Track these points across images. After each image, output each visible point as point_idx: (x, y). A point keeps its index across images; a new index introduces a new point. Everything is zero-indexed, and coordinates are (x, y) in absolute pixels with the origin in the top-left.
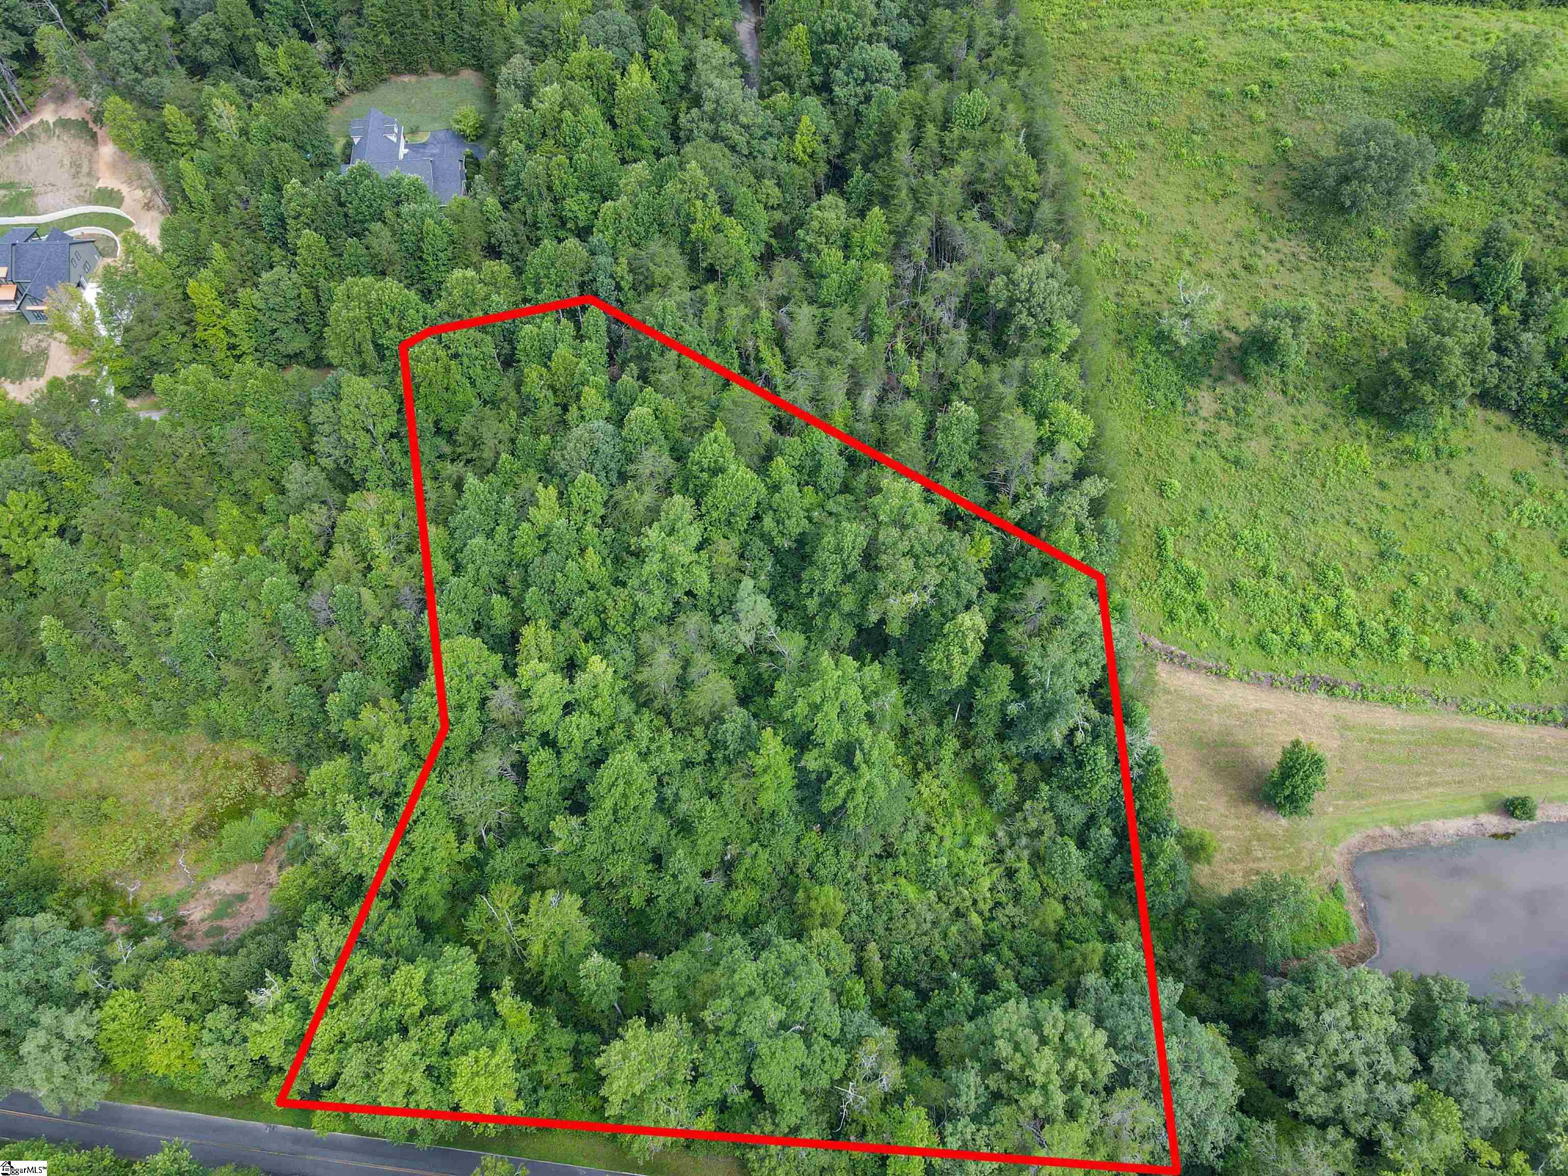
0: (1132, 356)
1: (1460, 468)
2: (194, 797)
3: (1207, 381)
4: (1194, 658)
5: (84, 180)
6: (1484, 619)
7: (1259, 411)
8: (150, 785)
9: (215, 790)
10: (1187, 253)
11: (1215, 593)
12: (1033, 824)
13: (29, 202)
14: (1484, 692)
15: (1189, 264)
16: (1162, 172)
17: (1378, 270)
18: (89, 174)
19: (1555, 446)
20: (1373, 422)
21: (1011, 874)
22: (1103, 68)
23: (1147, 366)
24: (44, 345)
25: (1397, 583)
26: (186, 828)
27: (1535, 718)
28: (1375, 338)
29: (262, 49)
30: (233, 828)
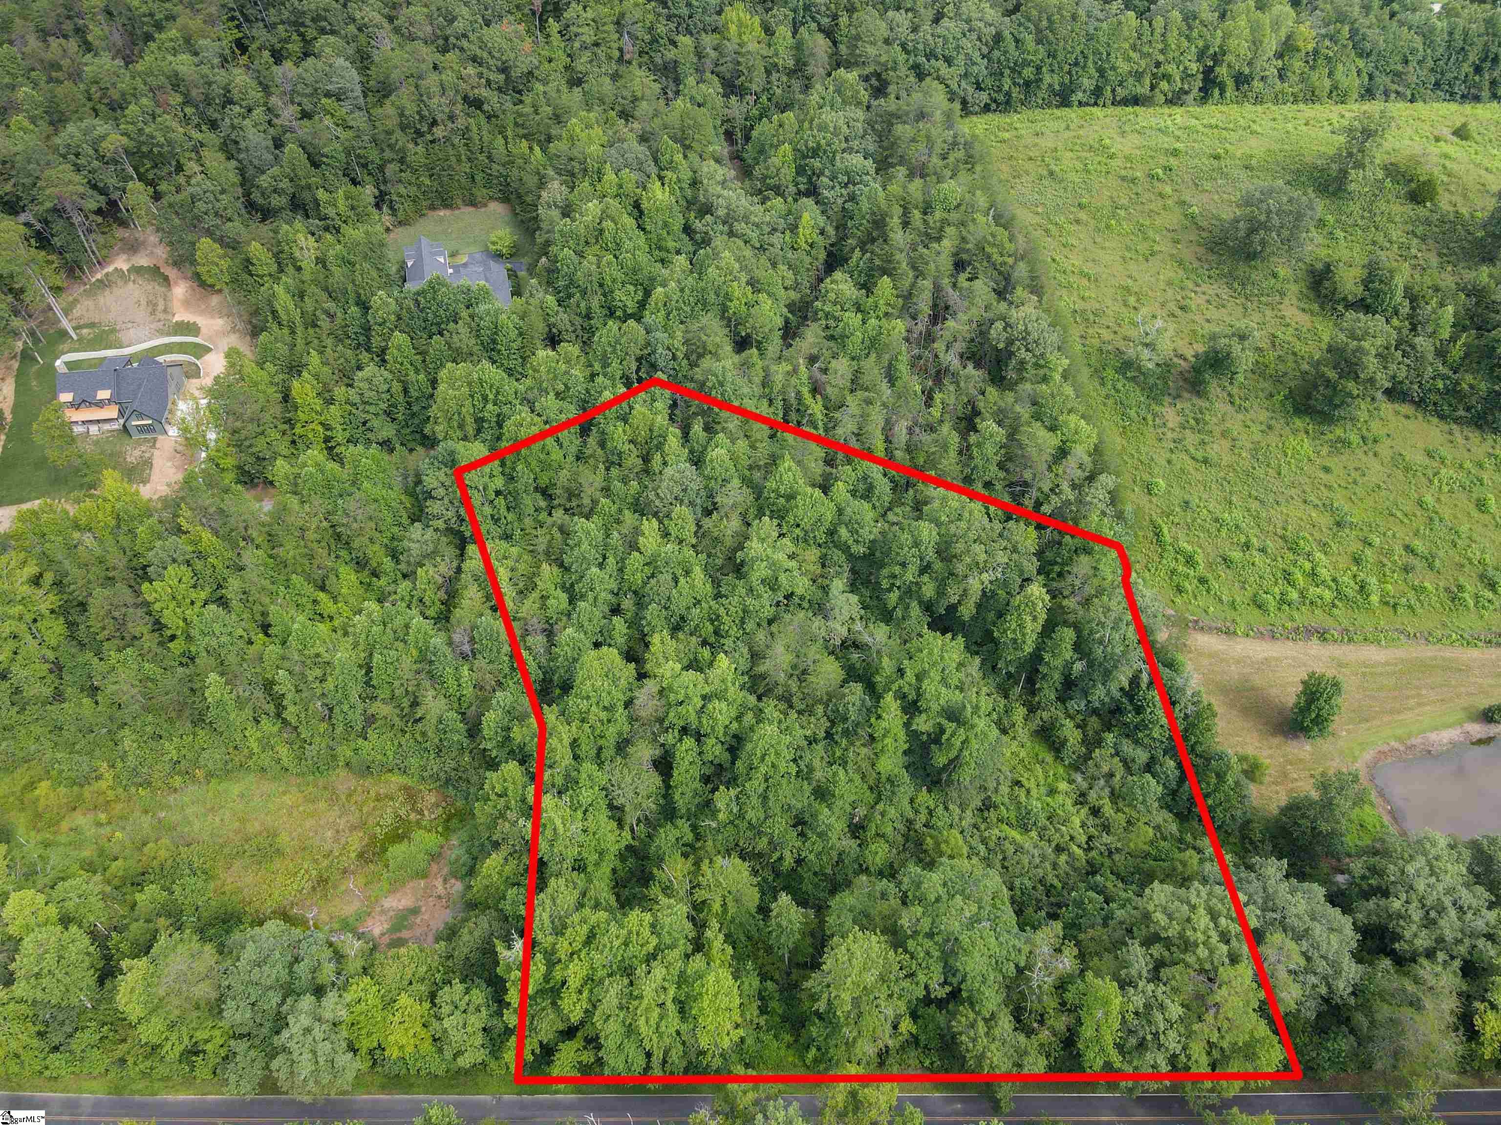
0: (1103, 384)
1: (1384, 449)
2: (353, 828)
3: (1167, 399)
4: (1206, 621)
5: (162, 316)
6: (1431, 567)
7: (1215, 420)
8: (309, 823)
9: (371, 821)
10: (1132, 300)
11: (1210, 565)
12: (1105, 769)
13: (112, 337)
14: (1444, 625)
15: (1135, 308)
16: (1098, 240)
17: (1286, 301)
18: (165, 311)
19: (1454, 427)
20: (1308, 420)
21: (1095, 812)
22: (1029, 166)
23: (1118, 391)
24: (147, 455)
25: (1355, 547)
26: (353, 855)
27: (1490, 642)
28: (1295, 354)
29: (321, 194)
30: (397, 851)
